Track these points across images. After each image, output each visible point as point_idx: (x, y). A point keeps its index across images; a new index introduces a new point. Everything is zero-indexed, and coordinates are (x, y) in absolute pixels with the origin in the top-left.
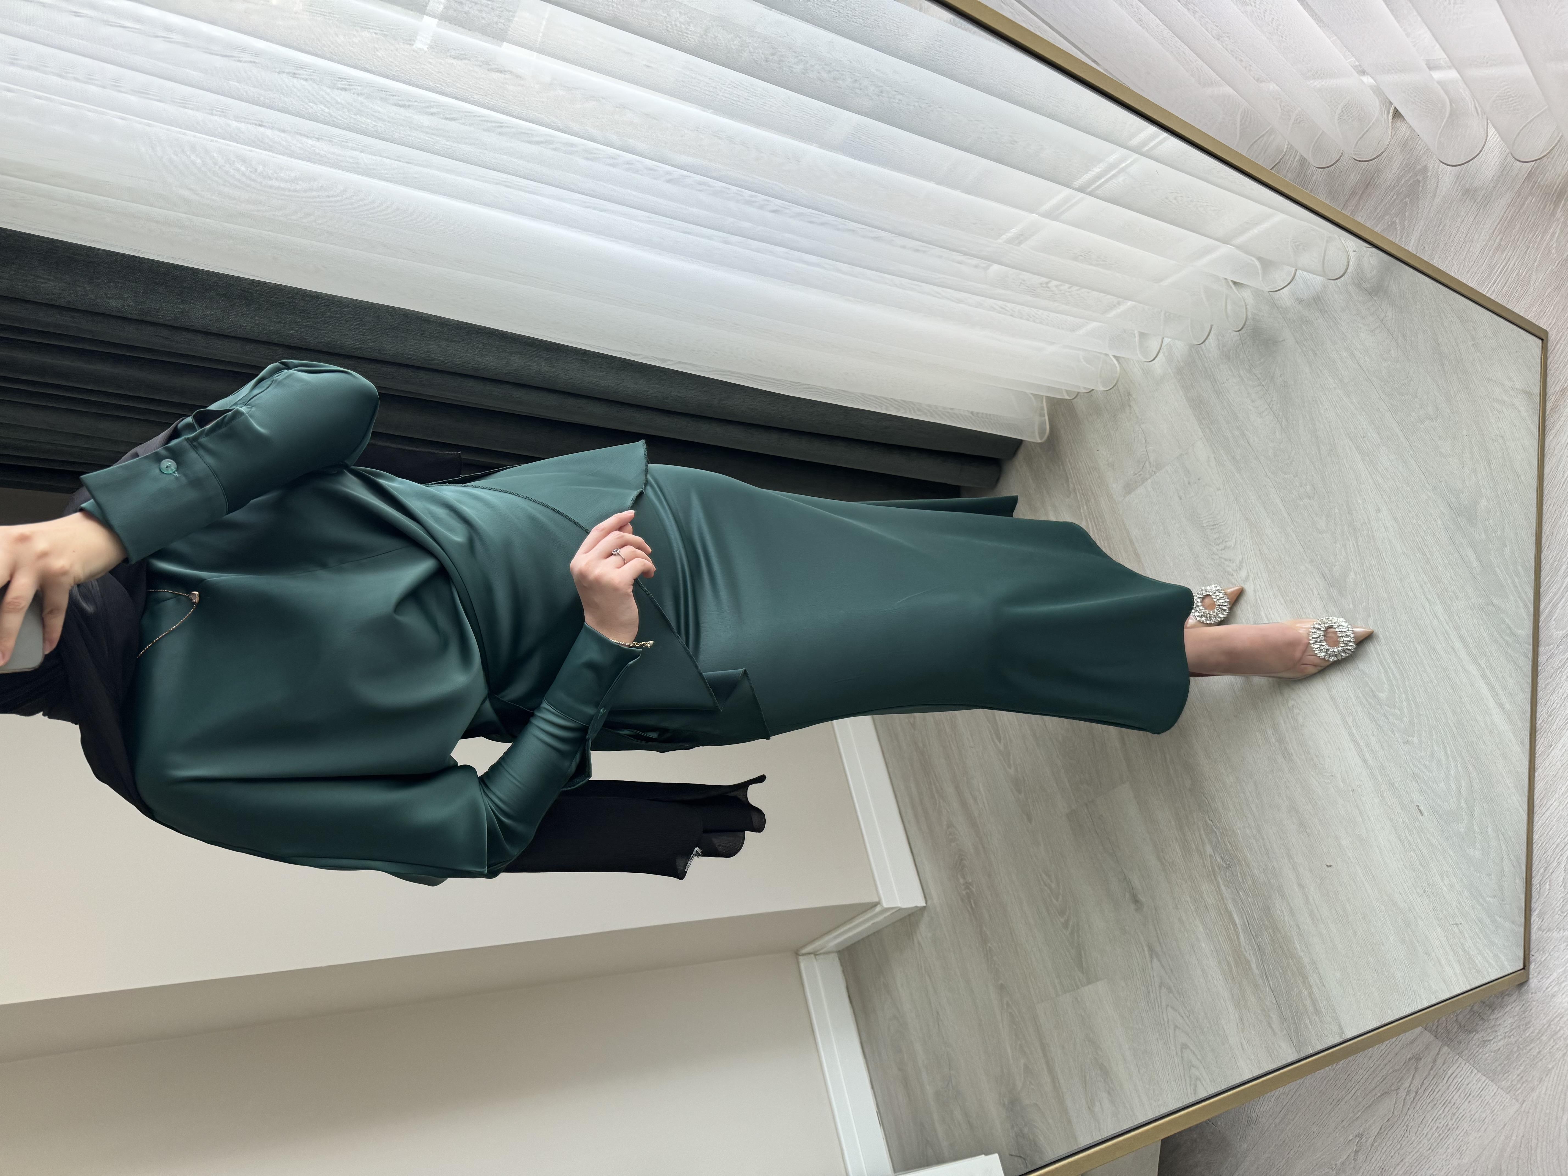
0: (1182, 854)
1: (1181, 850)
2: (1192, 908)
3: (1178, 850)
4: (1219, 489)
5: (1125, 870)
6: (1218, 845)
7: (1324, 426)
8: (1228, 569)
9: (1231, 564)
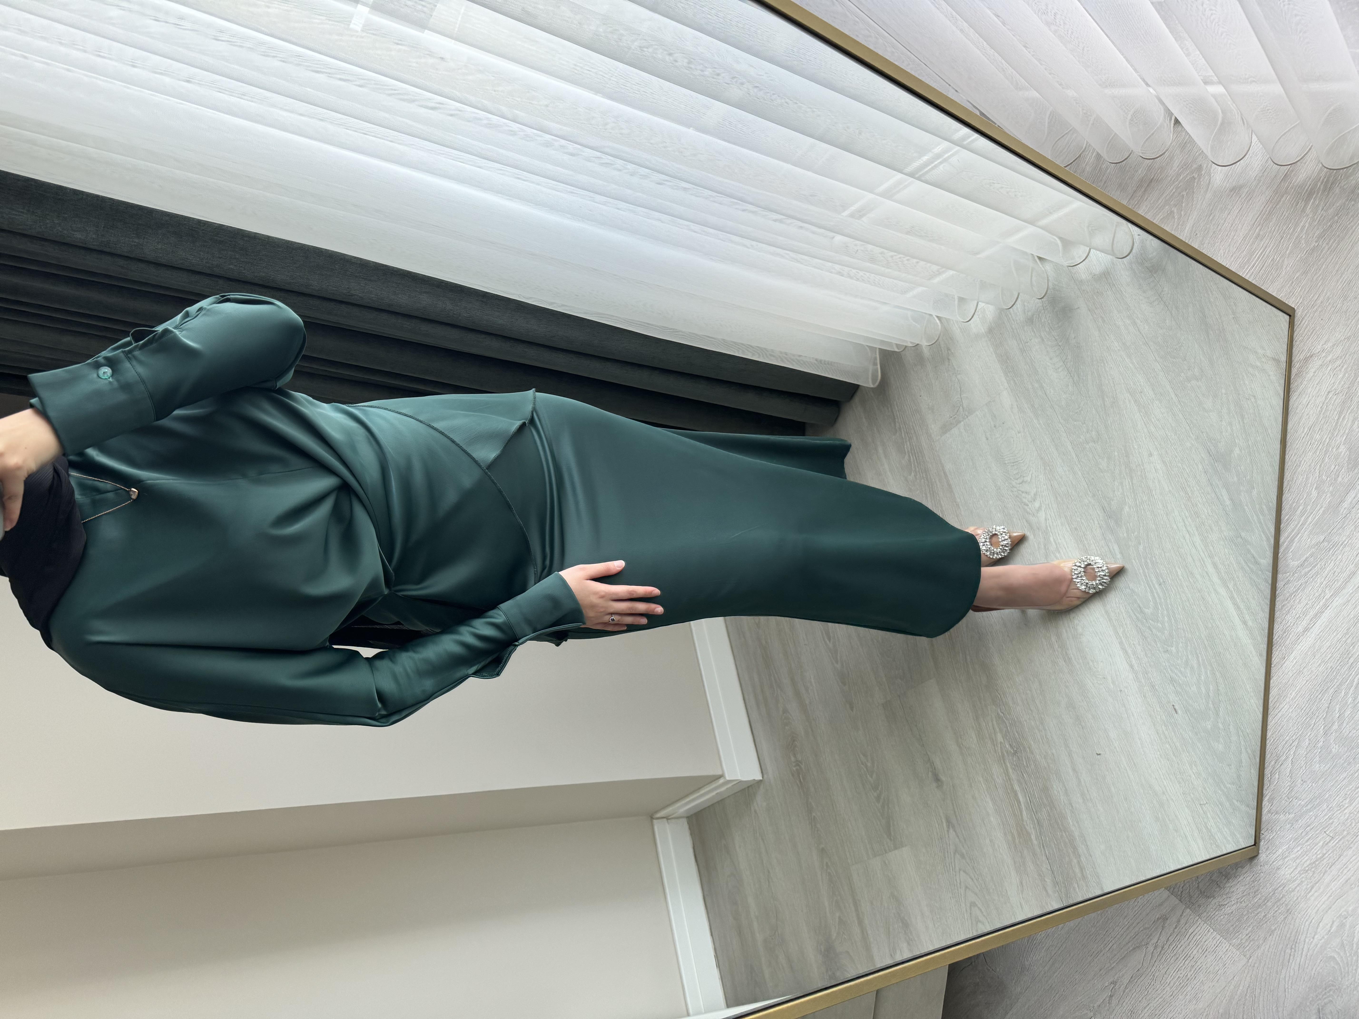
0: (977, 741)
1: (977, 738)
2: (983, 786)
3: (974, 737)
4: (1019, 433)
5: (929, 753)
6: (1007, 734)
7: (1109, 382)
8: (1024, 500)
9: (1027, 496)
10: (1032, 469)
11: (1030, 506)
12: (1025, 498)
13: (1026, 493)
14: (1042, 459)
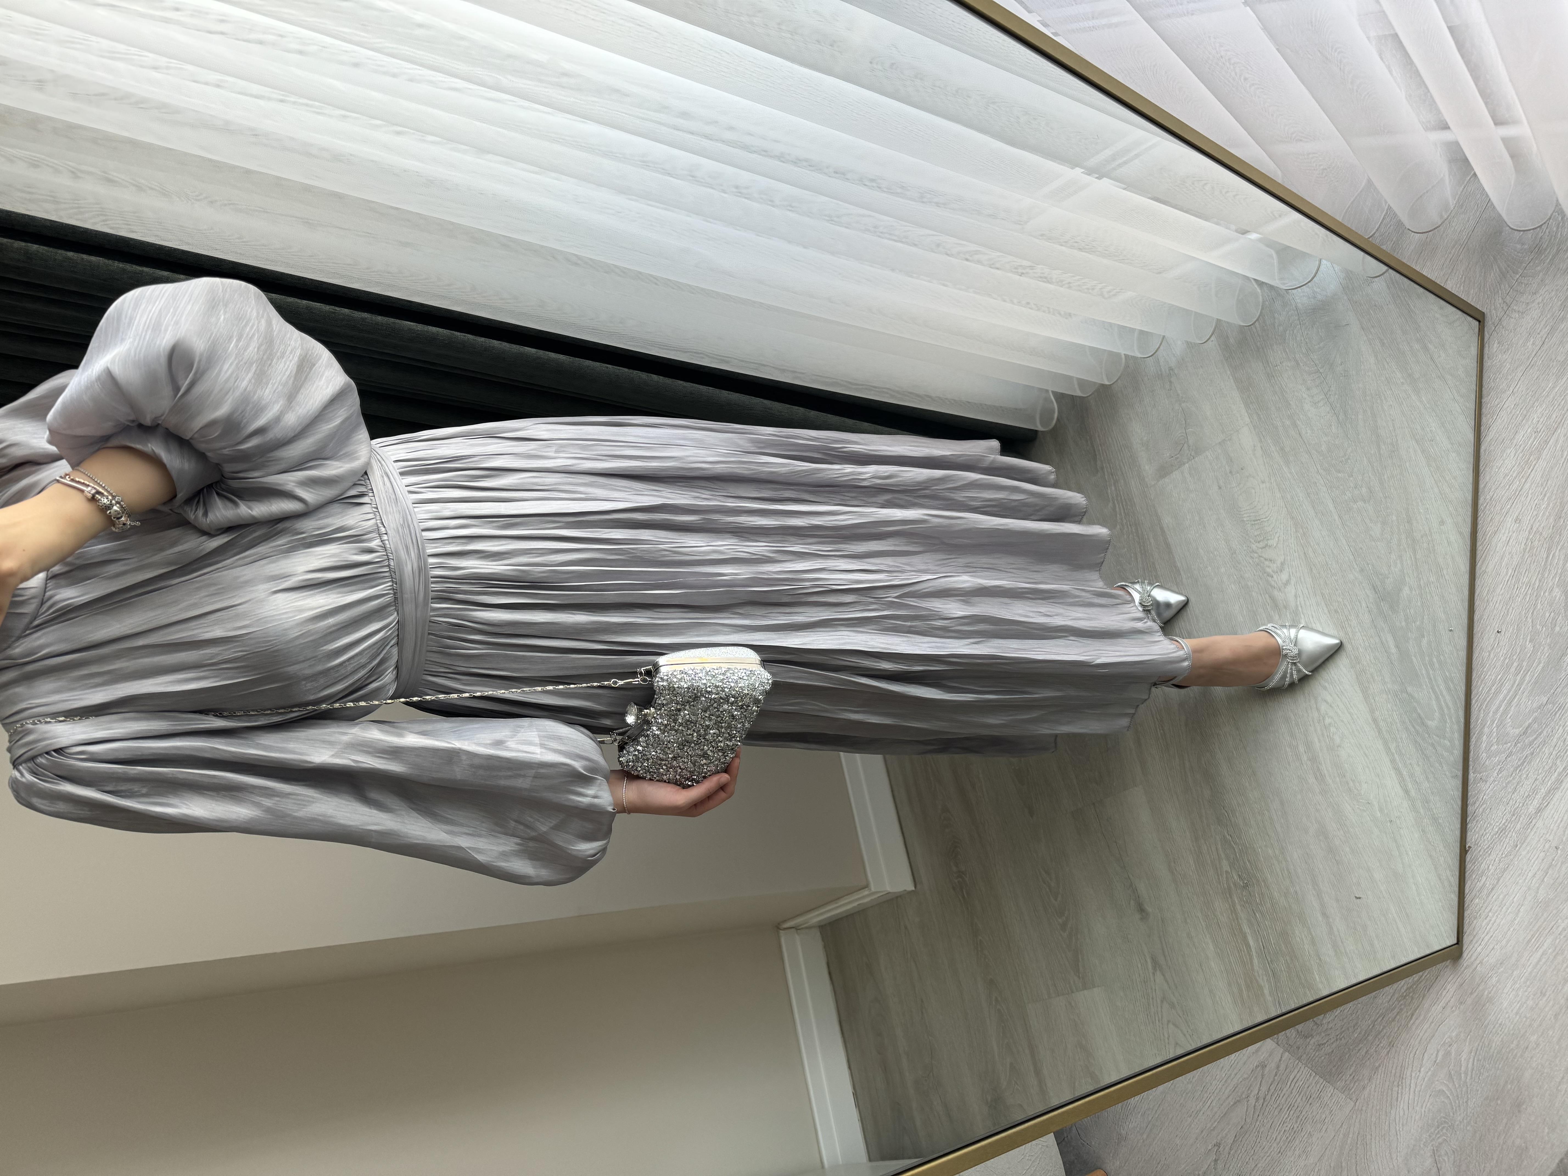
0: (1195, 866)
2: (1203, 923)
3: (1192, 863)
4: (1263, 482)
5: (1131, 875)
6: (1235, 861)
7: (1387, 424)
8: (1268, 570)
9: (1271, 565)
10: (1279, 530)
11: (1275, 577)
12: (1269, 567)
13: (1271, 561)
14: (1292, 518)
